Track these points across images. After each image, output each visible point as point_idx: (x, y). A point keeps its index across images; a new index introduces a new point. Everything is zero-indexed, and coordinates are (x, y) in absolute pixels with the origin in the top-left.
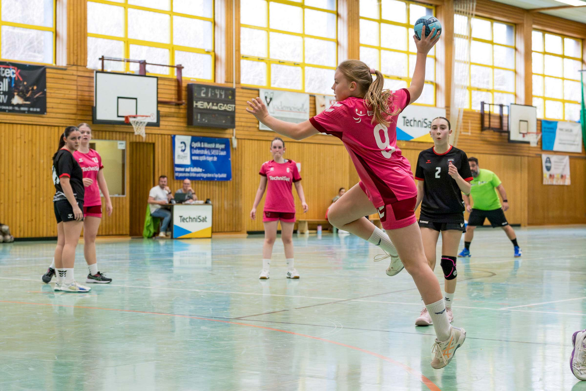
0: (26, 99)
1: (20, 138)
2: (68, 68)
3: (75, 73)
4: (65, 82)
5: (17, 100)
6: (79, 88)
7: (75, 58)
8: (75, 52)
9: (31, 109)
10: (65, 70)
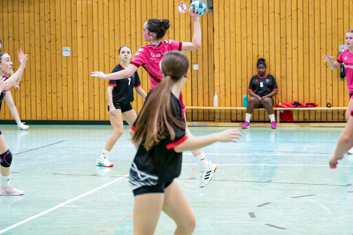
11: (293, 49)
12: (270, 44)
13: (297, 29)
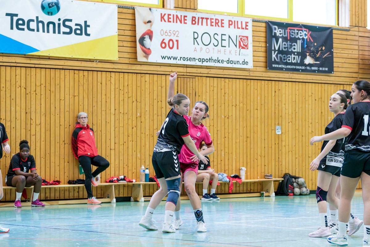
0: (316, 59)
1: (312, 96)
2: (351, 29)
3: (357, 33)
4: (348, 42)
5: (309, 60)
6: (361, 48)
7: (357, 19)
8: (357, 14)
9: (321, 69)
10: (348, 30)
11: (37, 125)
12: (17, 120)
13: (41, 104)
